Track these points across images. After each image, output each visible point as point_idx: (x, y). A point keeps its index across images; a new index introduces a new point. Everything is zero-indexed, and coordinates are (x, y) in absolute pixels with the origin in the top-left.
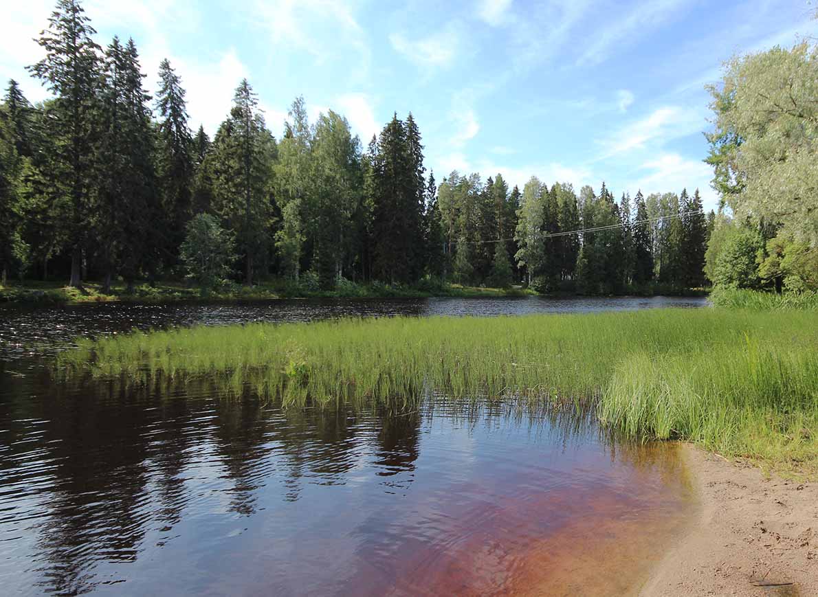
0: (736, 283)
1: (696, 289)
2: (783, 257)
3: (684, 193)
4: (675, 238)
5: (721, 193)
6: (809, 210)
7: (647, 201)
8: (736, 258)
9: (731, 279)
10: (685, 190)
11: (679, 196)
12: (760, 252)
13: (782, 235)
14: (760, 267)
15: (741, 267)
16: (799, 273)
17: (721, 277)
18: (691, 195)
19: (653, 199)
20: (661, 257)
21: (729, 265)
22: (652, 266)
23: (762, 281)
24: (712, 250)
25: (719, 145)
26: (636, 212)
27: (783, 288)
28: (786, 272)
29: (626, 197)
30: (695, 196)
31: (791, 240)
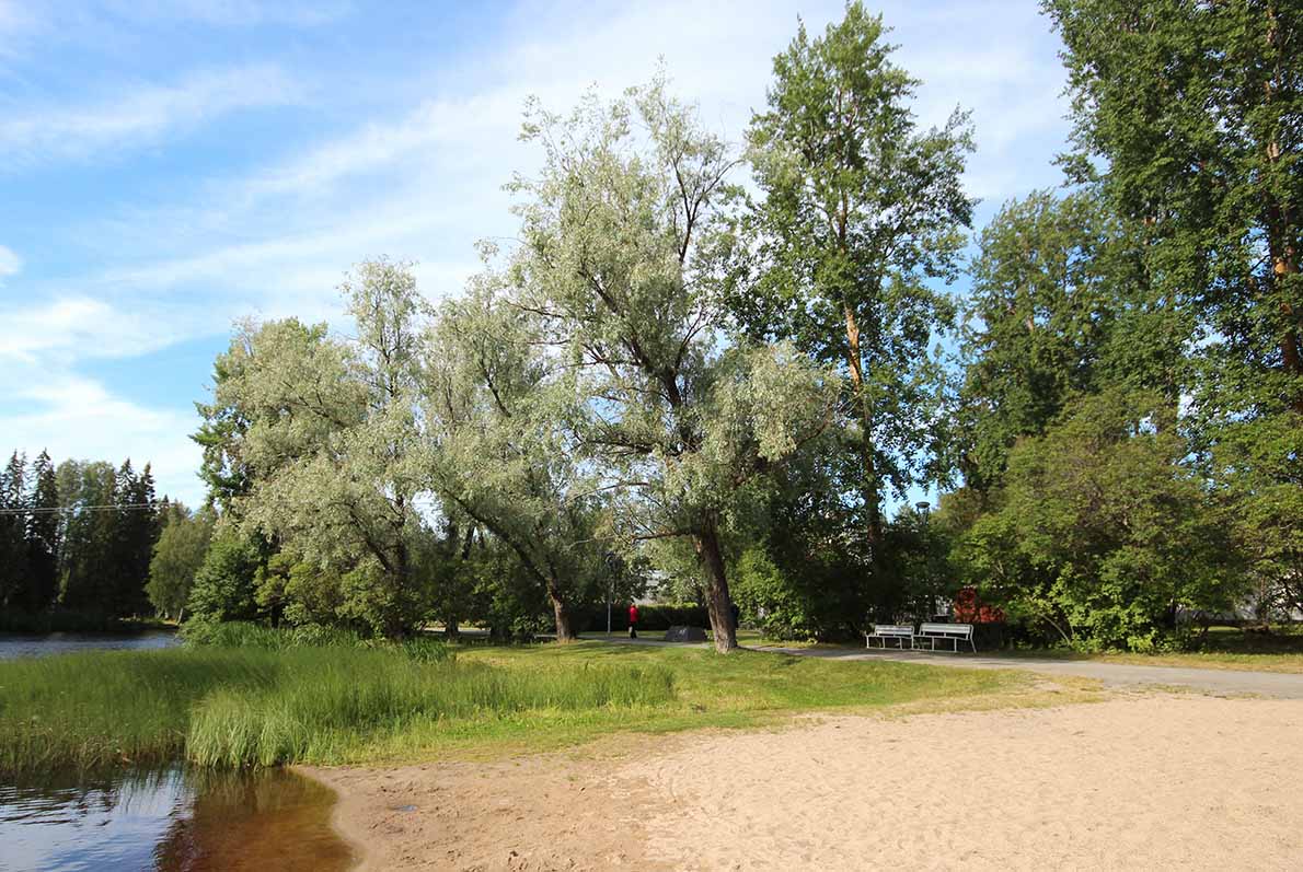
0: (220, 612)
1: (128, 619)
2: (288, 579)
3: (127, 466)
4: (101, 535)
5: (210, 486)
6: (328, 526)
7: (60, 469)
8: (224, 577)
9: (213, 607)
10: (128, 462)
11: (119, 469)
12: (259, 571)
13: (287, 550)
14: (259, 590)
15: (229, 590)
16: (305, 600)
17: (200, 603)
18: (138, 471)
19: (70, 469)
20: (72, 564)
21: (213, 587)
22: (53, 578)
23: (259, 610)
24: (162, 558)
25: (214, 422)
26: (34, 484)
27: (281, 620)
28: (290, 599)
29: (19, 458)
30: (144, 473)
31: (300, 558)
